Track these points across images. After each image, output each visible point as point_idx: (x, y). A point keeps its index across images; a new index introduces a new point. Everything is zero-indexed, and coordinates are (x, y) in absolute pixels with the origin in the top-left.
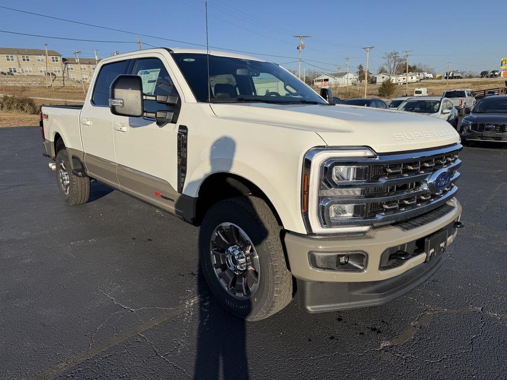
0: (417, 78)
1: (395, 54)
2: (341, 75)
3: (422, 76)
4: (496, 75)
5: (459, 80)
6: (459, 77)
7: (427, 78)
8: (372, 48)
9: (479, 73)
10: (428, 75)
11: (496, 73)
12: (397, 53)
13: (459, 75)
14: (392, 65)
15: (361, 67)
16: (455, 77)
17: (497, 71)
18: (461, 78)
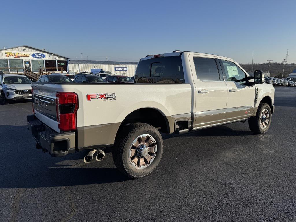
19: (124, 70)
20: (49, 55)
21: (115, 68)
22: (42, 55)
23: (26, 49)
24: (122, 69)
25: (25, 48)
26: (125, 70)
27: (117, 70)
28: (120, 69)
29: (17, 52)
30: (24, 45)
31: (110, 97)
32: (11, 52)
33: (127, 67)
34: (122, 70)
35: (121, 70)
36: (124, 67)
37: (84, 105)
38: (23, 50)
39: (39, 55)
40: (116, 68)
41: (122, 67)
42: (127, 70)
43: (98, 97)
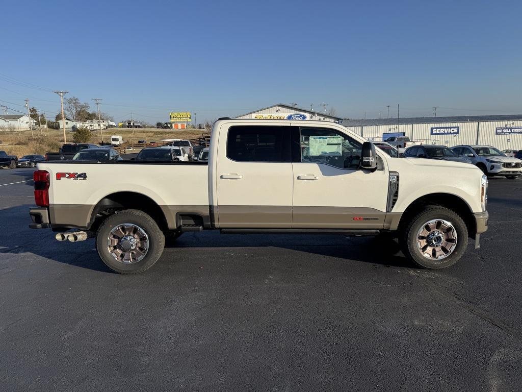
0: (104, 125)
1: (75, 100)
2: (16, 118)
3: (106, 123)
4: (168, 127)
5: (140, 129)
6: (139, 127)
7: (112, 126)
8: (65, 93)
9: (155, 124)
10: (112, 123)
11: (169, 125)
12: (77, 99)
13: (139, 125)
14: (74, 112)
15: (33, 110)
16: (136, 127)
17: (169, 123)
18: (141, 127)
19: (450, 133)
20: (310, 115)
21: (432, 129)
22: (301, 116)
23: (281, 108)
24: (446, 132)
25: (278, 108)
26: (454, 133)
27: (436, 134)
28: (442, 130)
29: (269, 114)
30: (278, 104)
31: (80, 176)
32: (261, 115)
33: (458, 128)
34: (448, 133)
35: (444, 133)
36: (451, 128)
37: (54, 183)
38: (277, 111)
39: (297, 117)
40: (434, 130)
41: (446, 128)
42: (458, 133)
43: (67, 175)
